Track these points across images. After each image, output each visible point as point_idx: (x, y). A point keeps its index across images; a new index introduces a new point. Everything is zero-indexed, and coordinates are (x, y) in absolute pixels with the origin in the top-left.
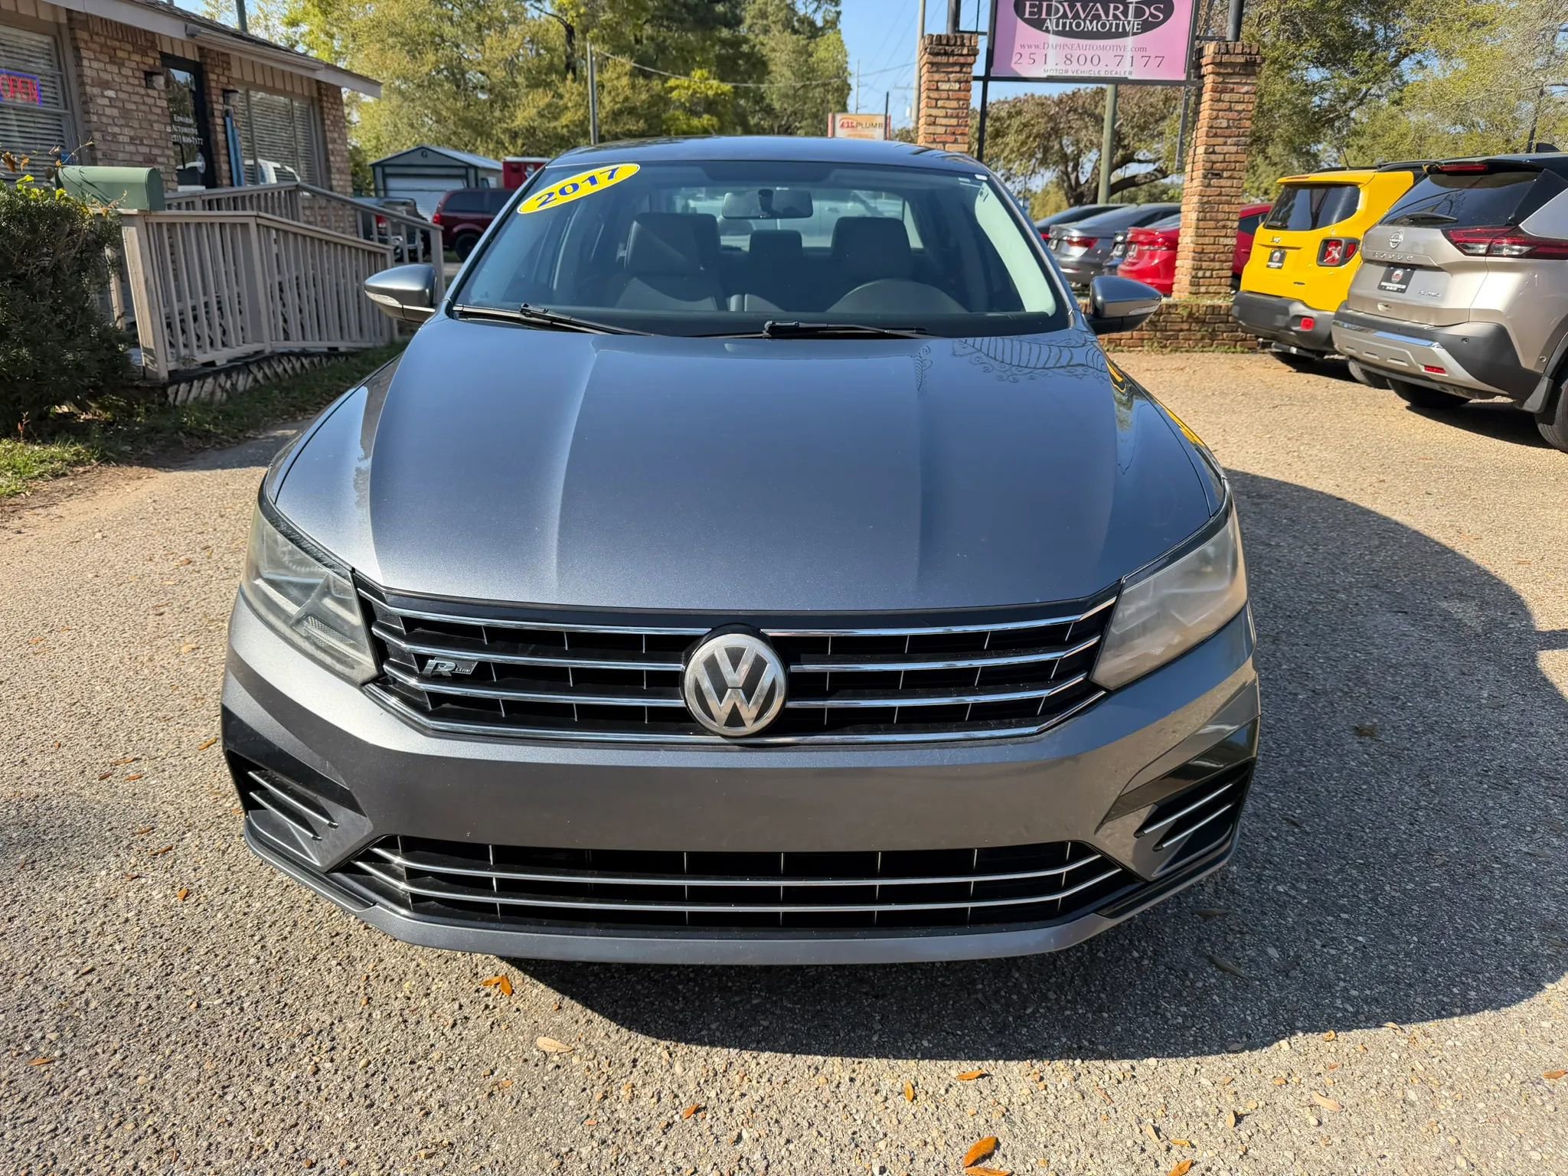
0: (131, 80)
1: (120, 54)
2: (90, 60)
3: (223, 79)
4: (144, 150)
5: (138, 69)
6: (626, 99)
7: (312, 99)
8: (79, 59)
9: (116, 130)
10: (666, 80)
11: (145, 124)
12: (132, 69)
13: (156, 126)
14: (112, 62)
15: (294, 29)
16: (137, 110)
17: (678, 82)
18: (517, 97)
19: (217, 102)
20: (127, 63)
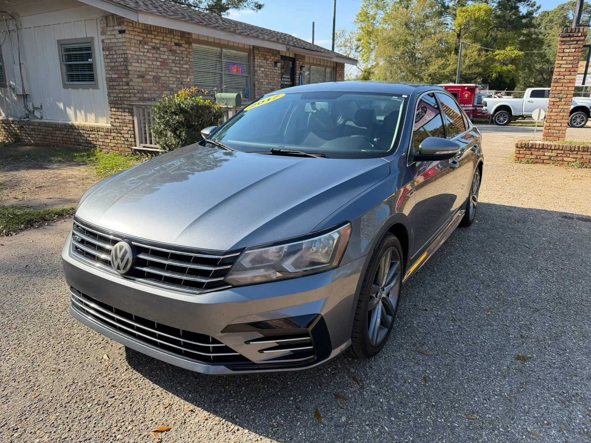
0: (270, 65)
1: (267, 57)
2: (257, 59)
3: (301, 63)
4: (271, 86)
5: (273, 61)
6: (475, 60)
7: (334, 67)
8: (254, 59)
9: (263, 80)
10: (493, 52)
11: (272, 79)
12: (271, 61)
13: (276, 79)
14: (265, 59)
15: (359, 42)
16: (270, 74)
17: (499, 52)
18: (431, 61)
19: (298, 70)
20: (269, 60)
